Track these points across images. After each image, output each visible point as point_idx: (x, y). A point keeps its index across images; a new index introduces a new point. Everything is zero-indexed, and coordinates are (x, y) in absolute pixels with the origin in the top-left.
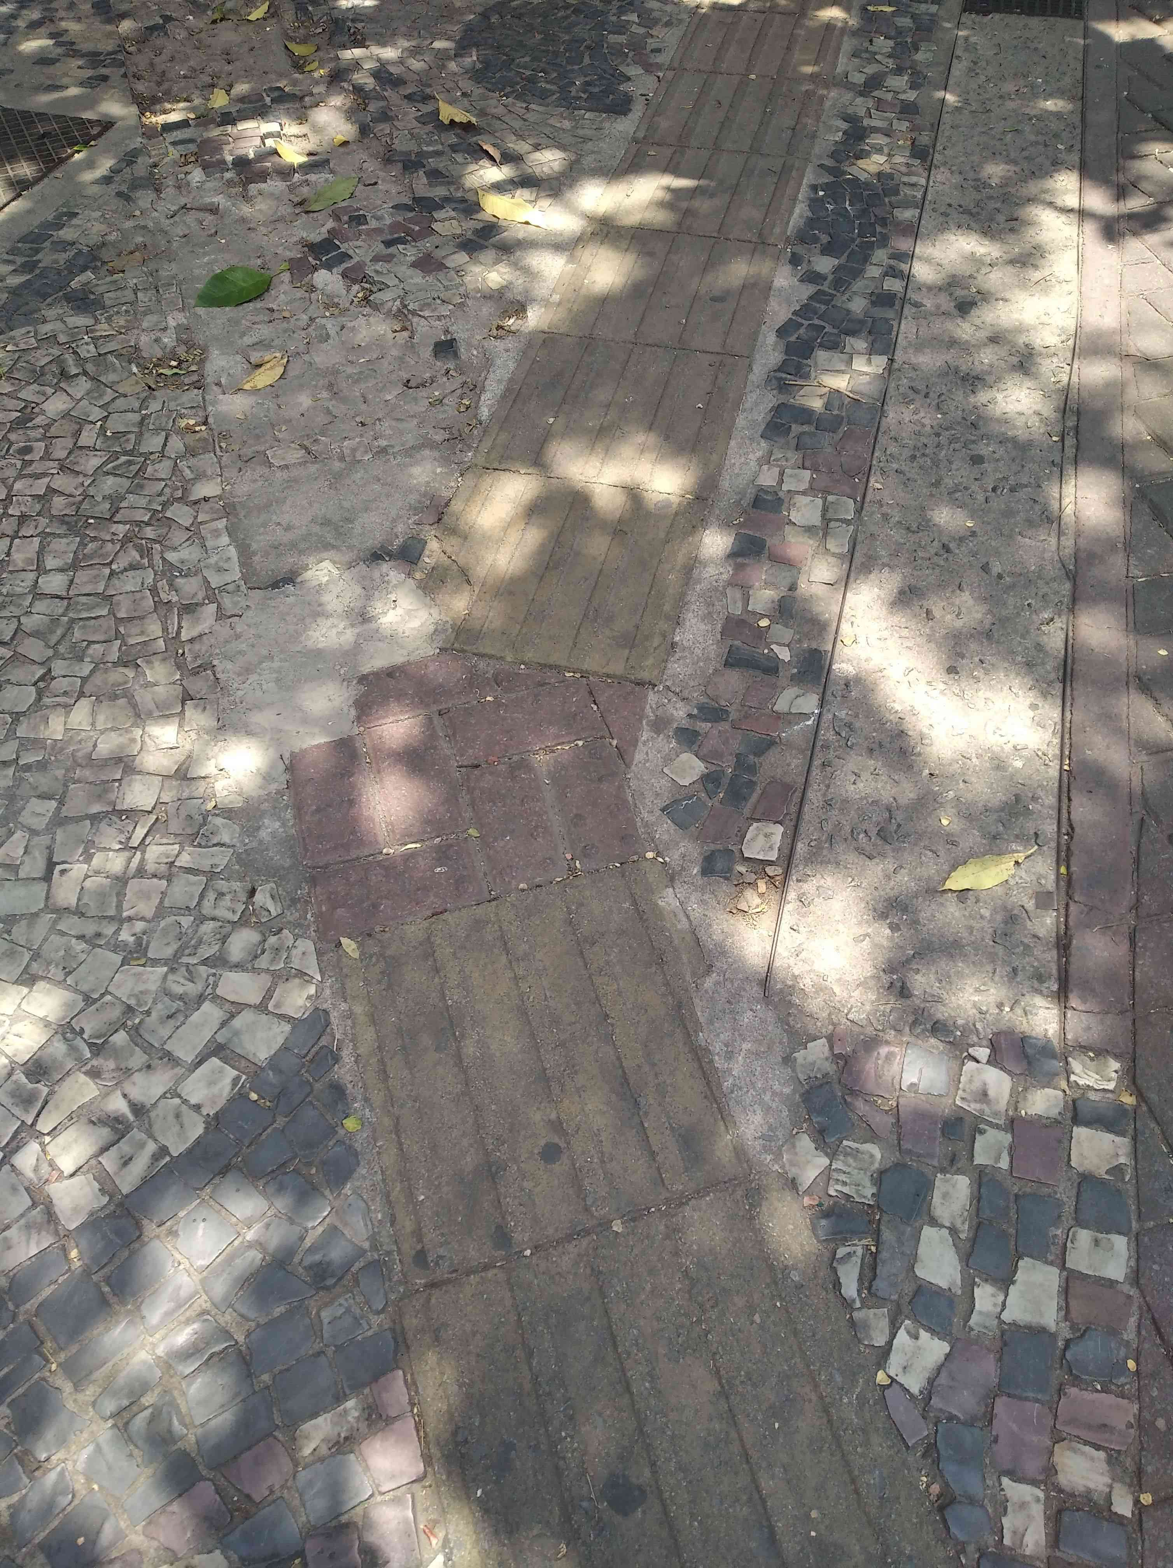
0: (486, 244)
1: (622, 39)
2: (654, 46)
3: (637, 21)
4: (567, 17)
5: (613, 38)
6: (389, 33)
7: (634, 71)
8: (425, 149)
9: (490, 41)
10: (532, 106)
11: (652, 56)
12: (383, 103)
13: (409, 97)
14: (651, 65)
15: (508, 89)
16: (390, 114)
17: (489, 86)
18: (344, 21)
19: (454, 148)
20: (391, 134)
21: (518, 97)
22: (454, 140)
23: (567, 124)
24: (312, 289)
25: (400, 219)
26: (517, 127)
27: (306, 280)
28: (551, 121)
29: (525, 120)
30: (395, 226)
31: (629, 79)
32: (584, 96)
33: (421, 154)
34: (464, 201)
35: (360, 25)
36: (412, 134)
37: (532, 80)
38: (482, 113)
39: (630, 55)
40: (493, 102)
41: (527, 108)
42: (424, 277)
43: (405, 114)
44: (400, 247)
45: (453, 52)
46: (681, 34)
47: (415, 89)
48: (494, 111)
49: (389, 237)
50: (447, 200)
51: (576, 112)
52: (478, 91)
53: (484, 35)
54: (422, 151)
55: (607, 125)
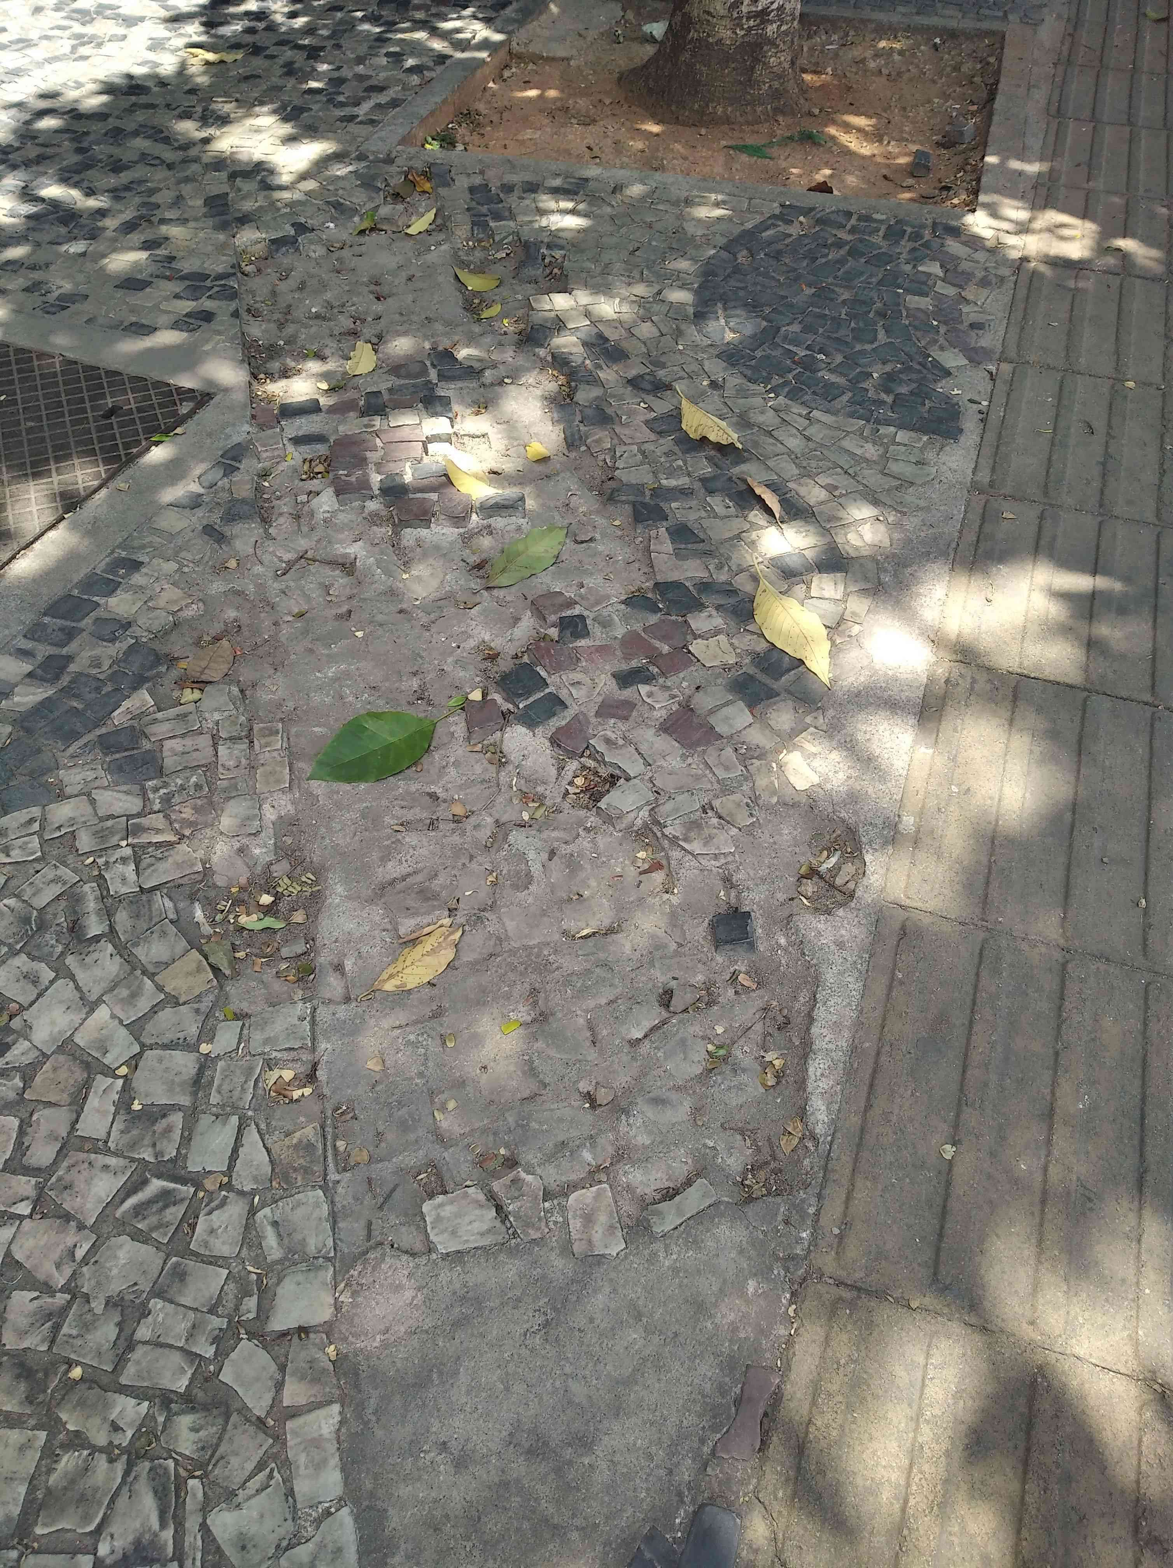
0: (775, 685)
1: (925, 303)
2: (974, 317)
3: (941, 274)
4: (842, 262)
5: (914, 301)
6: (599, 269)
7: (952, 359)
8: (664, 482)
9: (741, 293)
10: (816, 414)
11: (973, 334)
12: (596, 392)
13: (633, 383)
14: (975, 349)
15: (776, 380)
16: (609, 411)
17: (749, 373)
18: (537, 245)
19: (709, 485)
20: (613, 450)
21: (794, 395)
22: (708, 470)
23: (871, 451)
24: (500, 760)
25: (638, 627)
26: (798, 451)
27: (491, 739)
28: (847, 444)
29: (808, 439)
30: (632, 642)
31: (948, 373)
32: (889, 399)
33: (658, 492)
34: (732, 592)
35: (558, 254)
36: (643, 453)
37: (809, 365)
38: (743, 422)
39: (943, 330)
40: (757, 401)
41: (808, 417)
42: (684, 757)
43: (631, 413)
44: (644, 689)
45: (691, 310)
46: (1007, 299)
47: (642, 370)
48: (761, 419)
49: (624, 667)
50: (705, 586)
51: (884, 430)
52: (734, 381)
53: (733, 283)
54: (660, 487)
55: (930, 455)
